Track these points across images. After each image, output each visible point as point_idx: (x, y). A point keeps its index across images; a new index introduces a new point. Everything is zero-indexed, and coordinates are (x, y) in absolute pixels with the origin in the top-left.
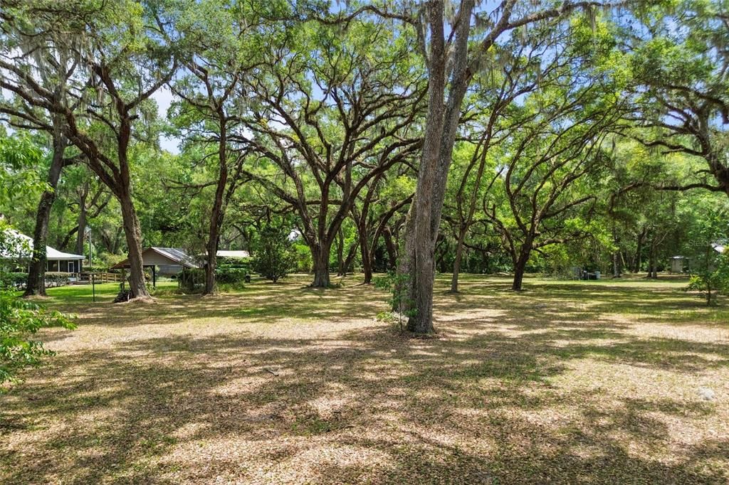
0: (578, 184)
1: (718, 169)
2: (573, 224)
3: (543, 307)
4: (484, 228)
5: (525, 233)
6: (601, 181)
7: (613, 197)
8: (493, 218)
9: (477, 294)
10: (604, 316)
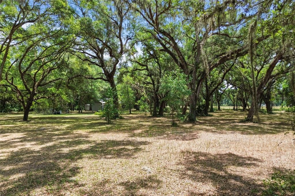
0: (53, 73)
1: (107, 73)
2: (51, 90)
3: (44, 129)
4: (5, 89)
5: (30, 93)
6: (63, 73)
7: (69, 80)
8: (12, 84)
9: (3, 124)
10: (75, 132)
